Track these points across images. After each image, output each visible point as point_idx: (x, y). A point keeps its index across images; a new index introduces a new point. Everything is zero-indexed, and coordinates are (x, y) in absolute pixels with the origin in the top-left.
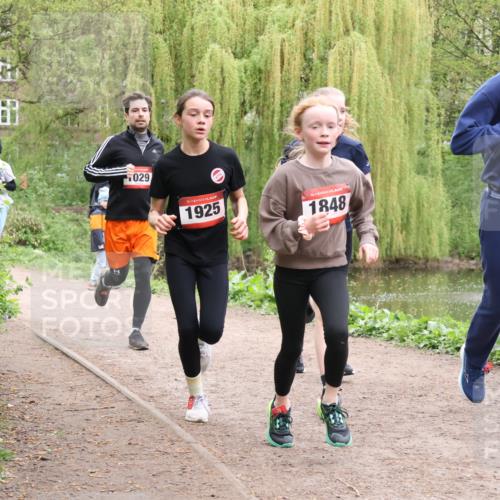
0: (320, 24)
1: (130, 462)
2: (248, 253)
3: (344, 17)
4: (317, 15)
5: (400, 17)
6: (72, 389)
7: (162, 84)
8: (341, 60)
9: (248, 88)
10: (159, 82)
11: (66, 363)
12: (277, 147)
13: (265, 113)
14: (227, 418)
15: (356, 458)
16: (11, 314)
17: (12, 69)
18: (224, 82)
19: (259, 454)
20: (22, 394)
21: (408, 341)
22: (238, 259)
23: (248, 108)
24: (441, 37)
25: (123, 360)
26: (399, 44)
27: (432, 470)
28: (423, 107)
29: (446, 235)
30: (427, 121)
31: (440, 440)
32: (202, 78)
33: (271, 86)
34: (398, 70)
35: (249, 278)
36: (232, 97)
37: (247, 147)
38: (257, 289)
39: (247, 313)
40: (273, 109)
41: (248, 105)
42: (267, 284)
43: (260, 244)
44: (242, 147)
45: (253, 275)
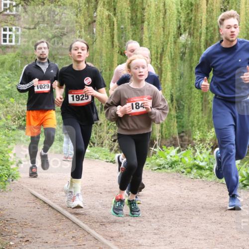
2: (182, 134)
6: (56, 231)
7: (122, 15)
9: (183, 17)
10: (120, 14)
11: (53, 211)
13: (195, 35)
16: (14, 178)
17: (17, 6)
18: (165, 12)
20: (20, 235)
22: (175, 139)
23: (182, 31)
25: (92, 211)
32: (150, 10)
33: (199, 15)
35: (182, 152)
36: (171, 23)
37: (182, 59)
38: (188, 160)
39: (181, 177)
40: (201, 31)
41: (183, 28)
42: (195, 157)
43: (190, 128)
44: (179, 58)
45: (185, 150)
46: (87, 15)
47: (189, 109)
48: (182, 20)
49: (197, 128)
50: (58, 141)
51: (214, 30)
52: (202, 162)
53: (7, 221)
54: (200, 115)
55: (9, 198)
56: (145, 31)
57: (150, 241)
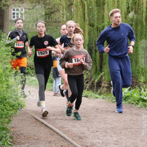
6: (50, 142)
11: (47, 130)
12: (144, 28)
13: (139, 12)
16: (22, 107)
20: (27, 144)
23: (130, 10)
25: (73, 129)
35: (132, 90)
36: (123, 5)
38: (136, 95)
39: (131, 107)
40: (143, 10)
41: (131, 8)
42: (141, 93)
43: (137, 74)
45: (134, 89)
47: (136, 62)
48: (130, 3)
49: (141, 74)
50: (50, 83)
52: (146, 97)
53: (18, 135)
55: (18, 120)
56: (105, 10)
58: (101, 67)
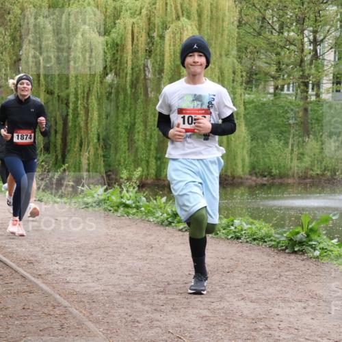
0: (159, 12)
1: (24, 322)
2: (109, 173)
3: (176, 7)
4: (157, 6)
5: (215, 8)
8: (174, 38)
9: (109, 57)
12: (129, 98)
13: (121, 75)
14: (93, 289)
15: (184, 316)
19: (116, 314)
21: (220, 234)
23: (108, 71)
24: (243, 22)
25: (19, 249)
26: (214, 27)
27: (235, 324)
28: (231, 71)
29: (247, 160)
30: (233, 81)
31: (242, 303)
33: (125, 55)
34: (213, 44)
35: (109, 191)
37: (108, 98)
38: (115, 199)
39: (108, 215)
40: (127, 71)
41: (109, 68)
42: (122, 195)
43: (117, 167)
44: (105, 98)
45: (112, 188)
46: (11, 53)
47: (116, 148)
49: (123, 167)
51: (140, 70)
52: (129, 200)
54: (127, 154)
57: (78, 278)
58: (64, 157)
